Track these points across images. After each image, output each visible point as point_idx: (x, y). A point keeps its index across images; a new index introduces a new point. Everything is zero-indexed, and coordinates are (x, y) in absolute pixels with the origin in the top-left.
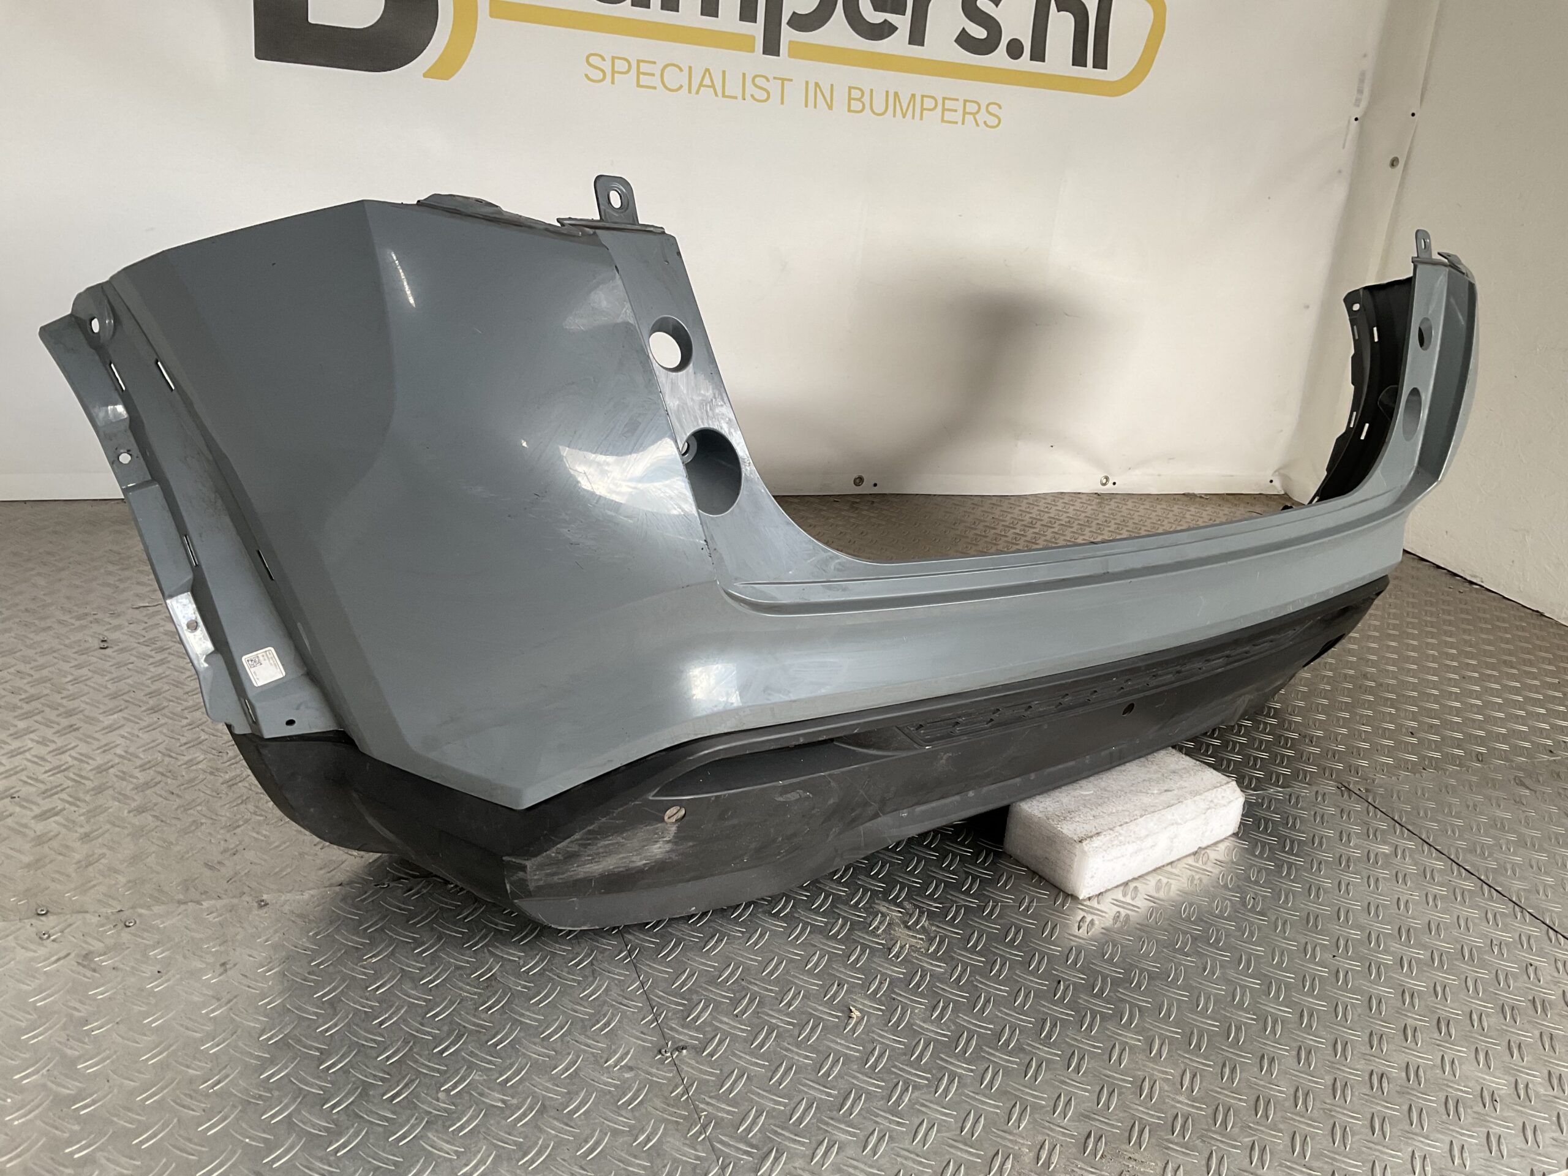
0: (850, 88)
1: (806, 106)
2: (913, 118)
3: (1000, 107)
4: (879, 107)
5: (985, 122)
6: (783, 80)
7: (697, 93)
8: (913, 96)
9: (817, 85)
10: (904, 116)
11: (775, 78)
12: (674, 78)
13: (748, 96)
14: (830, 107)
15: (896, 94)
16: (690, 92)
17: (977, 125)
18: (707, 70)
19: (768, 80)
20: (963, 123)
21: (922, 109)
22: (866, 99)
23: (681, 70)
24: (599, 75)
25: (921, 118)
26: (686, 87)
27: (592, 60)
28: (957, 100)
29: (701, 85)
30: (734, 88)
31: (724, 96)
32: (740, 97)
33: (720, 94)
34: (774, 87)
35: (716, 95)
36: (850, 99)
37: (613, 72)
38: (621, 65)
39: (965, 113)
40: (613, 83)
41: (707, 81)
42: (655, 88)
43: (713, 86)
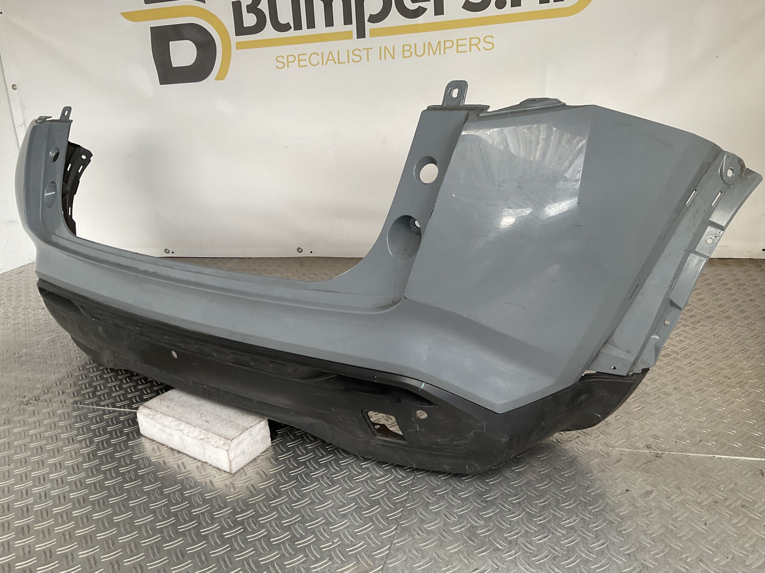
0: (404, 46)
1: (380, 59)
2: (440, 54)
3: (493, 37)
4: (420, 52)
5: (484, 48)
6: (368, 49)
7: (326, 64)
8: (439, 42)
9: (386, 48)
10: (434, 54)
11: (364, 49)
12: (315, 59)
13: (351, 61)
14: (393, 58)
15: (429, 43)
16: (323, 64)
17: (479, 50)
18: (331, 52)
19: (360, 51)
20: (470, 51)
21: (445, 48)
22: (413, 50)
23: (318, 55)
24: (282, 65)
25: (445, 53)
26: (321, 63)
27: (279, 59)
28: (466, 39)
29: (328, 60)
30: (344, 58)
31: (339, 63)
32: (347, 62)
33: (337, 62)
34: (364, 54)
35: (335, 63)
36: (404, 51)
37: (288, 62)
38: (291, 59)
39: (471, 45)
40: (288, 67)
41: (331, 58)
42: (307, 66)
43: (334, 60)
